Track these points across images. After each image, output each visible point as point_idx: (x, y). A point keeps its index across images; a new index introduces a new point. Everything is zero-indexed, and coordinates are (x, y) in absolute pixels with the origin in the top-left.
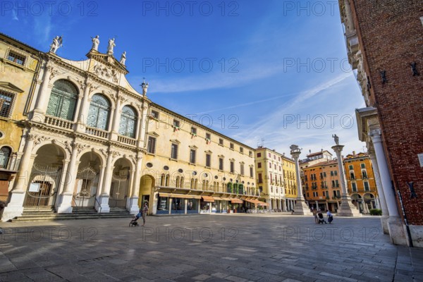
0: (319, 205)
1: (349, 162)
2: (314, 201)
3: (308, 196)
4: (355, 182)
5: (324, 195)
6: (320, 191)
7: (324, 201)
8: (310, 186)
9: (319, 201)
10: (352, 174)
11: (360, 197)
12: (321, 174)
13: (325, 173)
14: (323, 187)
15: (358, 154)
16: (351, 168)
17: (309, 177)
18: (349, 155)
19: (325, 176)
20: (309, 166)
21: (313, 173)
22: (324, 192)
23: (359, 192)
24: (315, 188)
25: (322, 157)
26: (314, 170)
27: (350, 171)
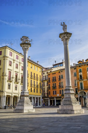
0: (57, 101)
1: (80, 66)
2: (53, 98)
3: (50, 94)
4: (83, 82)
5: (60, 93)
6: (58, 90)
7: (60, 97)
8: (51, 86)
9: (57, 98)
10: (81, 76)
11: (85, 94)
12: (60, 76)
13: (62, 76)
14: (60, 86)
15: (86, 60)
16: (80, 71)
17: (51, 80)
18: (80, 61)
19: (62, 78)
20: (52, 71)
21: (54, 76)
22: (60, 91)
23: (85, 90)
24: (54, 87)
25: (63, 66)
26: (55, 73)
27: (79, 74)
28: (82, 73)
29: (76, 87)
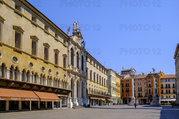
1: (149, 78)
2: (126, 99)
3: (123, 96)
8: (125, 90)
17: (124, 85)
24: (128, 91)
26: (128, 81)
27: (149, 83)
28: (150, 83)
29: (146, 92)
